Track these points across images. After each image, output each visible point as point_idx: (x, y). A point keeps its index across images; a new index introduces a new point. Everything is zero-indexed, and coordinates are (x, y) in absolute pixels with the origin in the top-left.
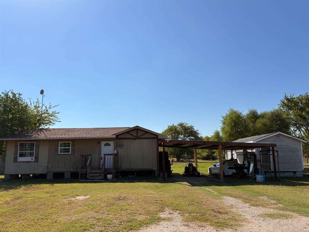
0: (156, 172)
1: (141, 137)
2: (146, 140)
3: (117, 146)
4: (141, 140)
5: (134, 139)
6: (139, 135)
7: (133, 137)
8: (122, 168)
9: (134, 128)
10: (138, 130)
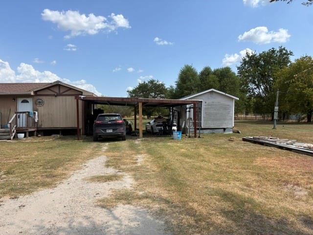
0: (81, 130)
1: (64, 94)
2: (70, 97)
3: (36, 104)
4: (64, 97)
5: (56, 96)
6: (61, 92)
7: (54, 93)
8: (42, 127)
9: (55, 84)
10: (61, 86)
